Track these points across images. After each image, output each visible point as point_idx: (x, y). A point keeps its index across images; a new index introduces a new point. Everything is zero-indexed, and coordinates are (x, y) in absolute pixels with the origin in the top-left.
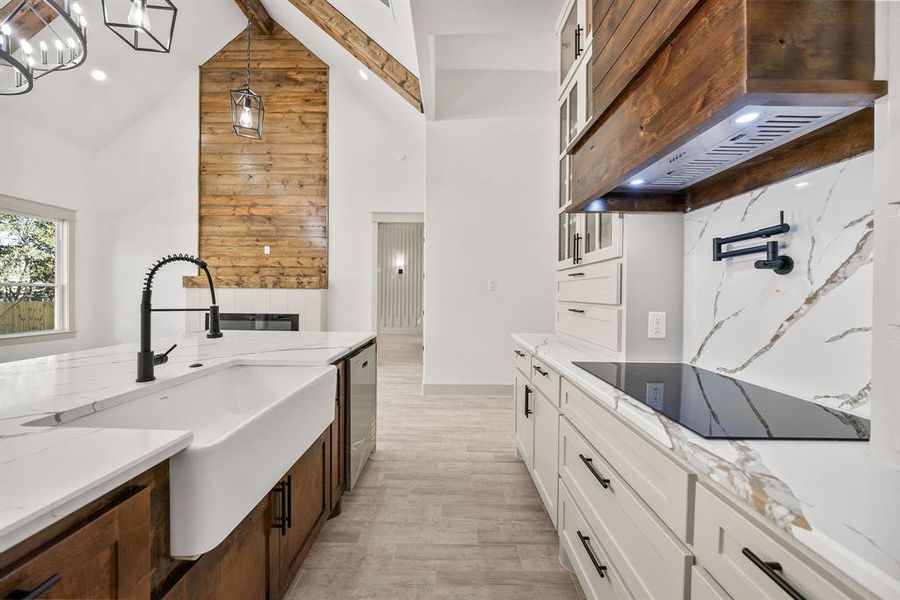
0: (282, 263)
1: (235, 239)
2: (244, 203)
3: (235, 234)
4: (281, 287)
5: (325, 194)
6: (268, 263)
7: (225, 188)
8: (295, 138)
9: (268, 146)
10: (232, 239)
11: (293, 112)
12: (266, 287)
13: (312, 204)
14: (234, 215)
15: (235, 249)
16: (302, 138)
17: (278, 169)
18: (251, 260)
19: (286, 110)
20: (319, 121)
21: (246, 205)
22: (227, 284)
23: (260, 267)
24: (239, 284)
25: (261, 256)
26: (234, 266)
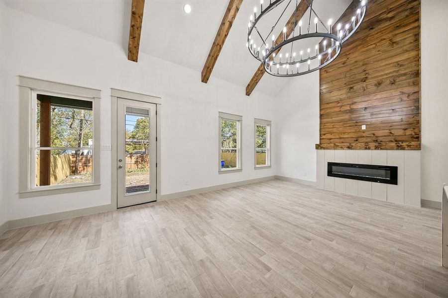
0: (375, 134)
1: (341, 124)
2: (347, 103)
3: (341, 121)
4: (381, 149)
5: (417, 83)
6: (364, 135)
7: (335, 98)
8: (386, 55)
9: (363, 68)
10: (338, 124)
11: (384, 39)
12: (369, 149)
13: (403, 93)
14: (340, 111)
15: (341, 128)
16: (393, 53)
17: (372, 78)
18: (352, 134)
19: (379, 40)
20: (411, 35)
21: (348, 104)
22: (342, 148)
23: (359, 137)
24: (349, 148)
25: (360, 131)
26: (340, 138)
